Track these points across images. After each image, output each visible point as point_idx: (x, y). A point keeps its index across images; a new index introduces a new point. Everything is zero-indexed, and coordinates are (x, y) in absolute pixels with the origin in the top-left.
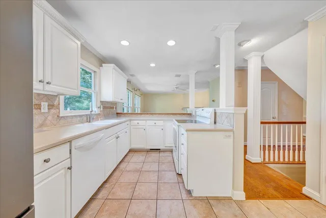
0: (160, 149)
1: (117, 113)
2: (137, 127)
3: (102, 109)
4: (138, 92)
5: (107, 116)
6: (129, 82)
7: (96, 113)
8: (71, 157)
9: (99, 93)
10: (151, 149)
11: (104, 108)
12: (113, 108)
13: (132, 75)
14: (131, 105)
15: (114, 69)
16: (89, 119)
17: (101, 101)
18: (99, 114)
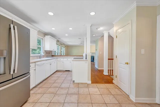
0: (69, 71)
1: (52, 55)
2: (60, 61)
3: (45, 54)
4: (63, 46)
5: (47, 57)
6: (58, 41)
7: (43, 55)
8: (35, 67)
9: (44, 47)
10: (66, 71)
11: (46, 53)
12: (50, 53)
13: (59, 38)
14: (59, 52)
15: (50, 37)
16: (40, 57)
17: (45, 51)
18: (44, 56)
